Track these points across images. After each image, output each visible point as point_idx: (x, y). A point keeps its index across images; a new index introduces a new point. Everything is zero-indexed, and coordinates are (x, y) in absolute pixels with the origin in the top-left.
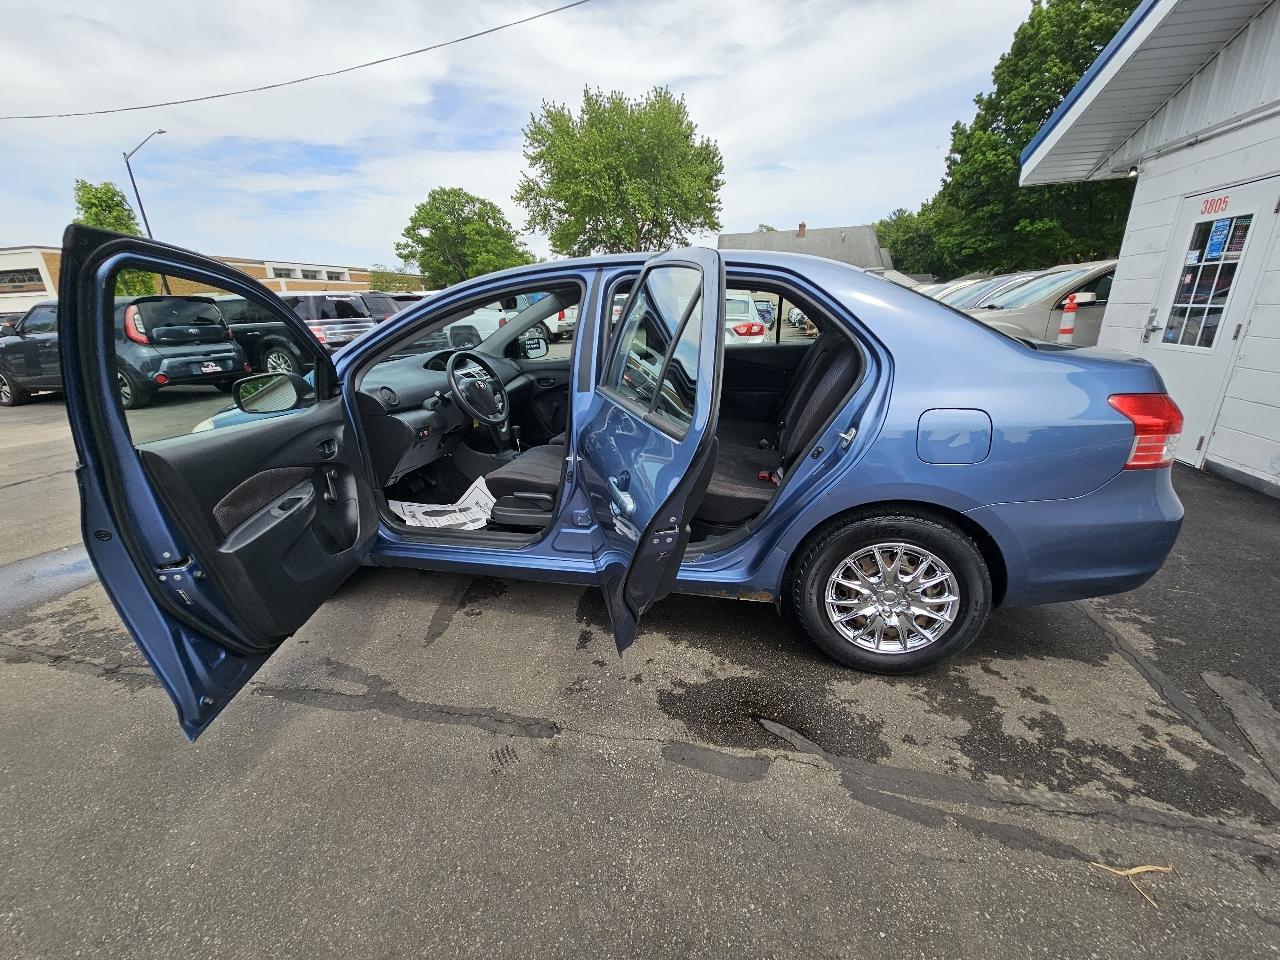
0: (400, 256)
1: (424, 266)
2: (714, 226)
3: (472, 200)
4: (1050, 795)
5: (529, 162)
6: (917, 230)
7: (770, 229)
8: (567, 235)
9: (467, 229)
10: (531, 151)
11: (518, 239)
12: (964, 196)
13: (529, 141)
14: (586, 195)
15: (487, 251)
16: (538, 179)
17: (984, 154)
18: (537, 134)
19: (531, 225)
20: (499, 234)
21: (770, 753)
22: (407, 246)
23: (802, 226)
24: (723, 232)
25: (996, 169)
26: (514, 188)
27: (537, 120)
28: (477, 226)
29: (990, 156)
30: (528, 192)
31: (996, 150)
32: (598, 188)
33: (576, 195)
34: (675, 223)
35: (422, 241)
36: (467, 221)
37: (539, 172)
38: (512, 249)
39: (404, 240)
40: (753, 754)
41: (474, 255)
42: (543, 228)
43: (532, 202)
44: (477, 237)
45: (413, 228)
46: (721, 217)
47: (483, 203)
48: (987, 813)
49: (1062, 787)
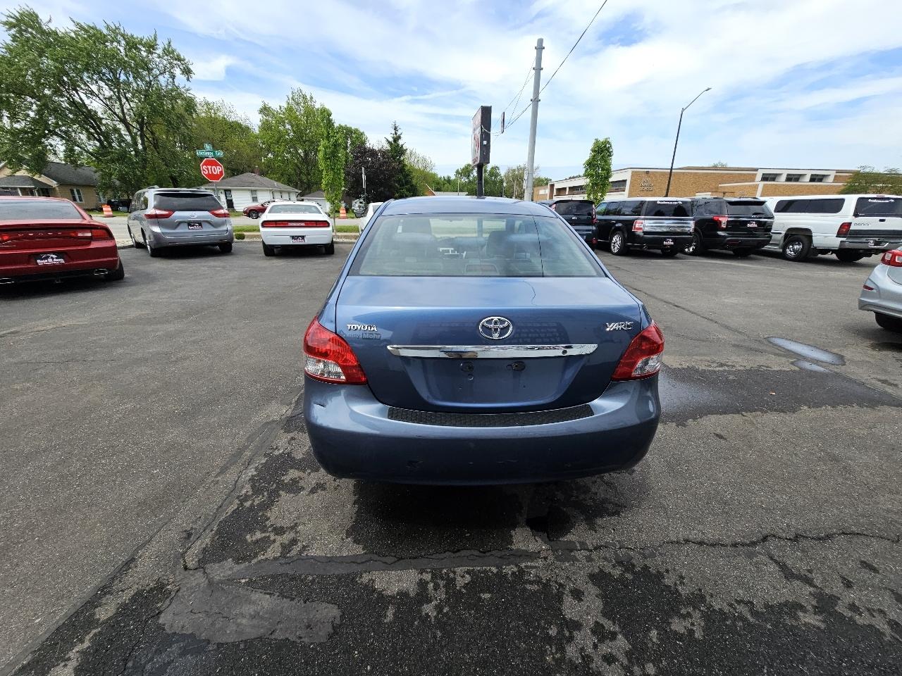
4: (250, 474)
48: (248, 453)
49: (252, 479)
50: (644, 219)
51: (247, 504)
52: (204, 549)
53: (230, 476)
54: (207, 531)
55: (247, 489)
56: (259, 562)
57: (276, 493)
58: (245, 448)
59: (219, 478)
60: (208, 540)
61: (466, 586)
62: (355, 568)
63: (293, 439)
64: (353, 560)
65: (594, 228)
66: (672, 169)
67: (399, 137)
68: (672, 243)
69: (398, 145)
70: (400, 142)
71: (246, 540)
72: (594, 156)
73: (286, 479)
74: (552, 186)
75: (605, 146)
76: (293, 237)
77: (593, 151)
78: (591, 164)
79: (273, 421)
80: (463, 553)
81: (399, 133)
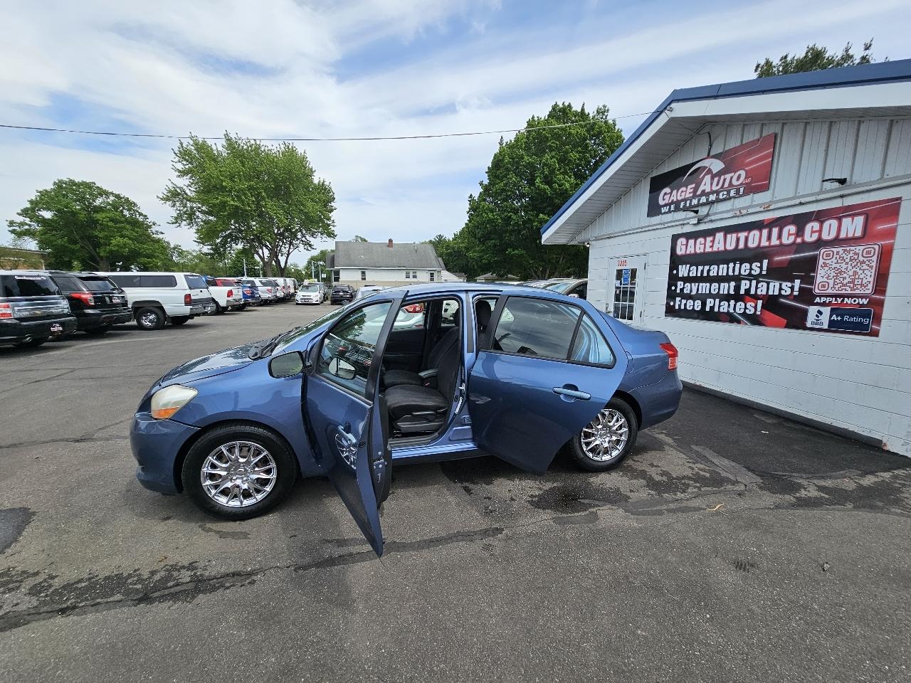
0: (13, 232)
1: (42, 243)
2: (331, 235)
3: (107, 194)
4: (682, 495)
5: (177, 173)
6: (453, 248)
7: (364, 240)
8: (213, 232)
9: (99, 216)
10: (180, 166)
11: (154, 229)
12: (479, 233)
13: (177, 159)
14: (232, 205)
15: (122, 236)
16: (185, 188)
17: (487, 214)
18: (184, 154)
19: (177, 220)
20: (134, 223)
21: (594, 510)
22: (22, 224)
23: (390, 241)
24: (337, 239)
25: (493, 222)
26: (162, 192)
27: (184, 146)
28: (111, 215)
29: (490, 215)
30: (174, 195)
31: (493, 213)
32: (243, 201)
33: (224, 204)
34: (301, 231)
35: (43, 221)
36: (98, 209)
37: (187, 182)
38: (149, 236)
39: (21, 219)
40: (587, 512)
41: (108, 238)
42: (189, 224)
43: (178, 204)
44: (110, 224)
45: (33, 209)
46: (336, 230)
47: (118, 196)
48: (672, 506)
49: (684, 492)
51: (698, 485)
53: (696, 503)
57: (678, 478)
58: (669, 511)
59: (704, 507)
63: (631, 491)
68: (61, 329)
73: (665, 478)
79: (626, 511)
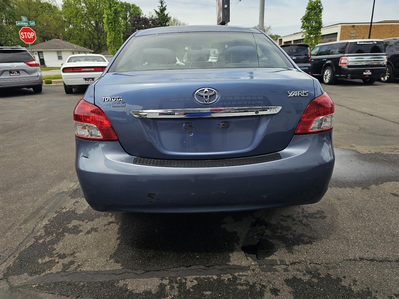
4: (44, 224)
48: (43, 212)
49: (45, 227)
50: (348, 56)
51: (41, 241)
52: (8, 268)
53: (30, 225)
54: (11, 257)
55: (42, 232)
56: (47, 274)
57: (62, 234)
58: (42, 208)
59: (23, 227)
60: (11, 263)
61: (193, 287)
62: (114, 277)
63: (76, 202)
64: (114, 273)
65: (309, 65)
66: (371, 23)
67: (164, 9)
68: (370, 73)
69: (164, 14)
70: (166, 12)
71: (38, 262)
72: (309, 13)
73: (70, 226)
74: (281, 40)
75: (317, 4)
76: (86, 79)
77: (308, 9)
78: (306, 19)
79: (63, 192)
80: (193, 267)
81: (164, 6)
